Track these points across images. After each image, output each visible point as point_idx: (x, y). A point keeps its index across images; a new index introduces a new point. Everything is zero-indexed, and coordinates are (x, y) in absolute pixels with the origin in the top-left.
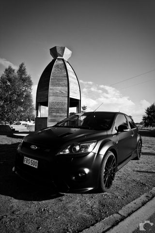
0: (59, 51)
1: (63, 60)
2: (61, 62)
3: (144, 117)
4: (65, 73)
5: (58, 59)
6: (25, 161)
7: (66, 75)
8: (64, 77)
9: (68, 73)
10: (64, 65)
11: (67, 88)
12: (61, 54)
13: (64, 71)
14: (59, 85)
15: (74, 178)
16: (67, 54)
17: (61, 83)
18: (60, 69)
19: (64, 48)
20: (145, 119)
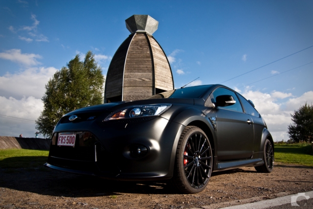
0: (138, 22)
1: (145, 34)
2: (142, 37)
3: (290, 129)
4: (149, 52)
5: (138, 33)
6: (60, 142)
7: (149, 55)
8: (147, 57)
9: (153, 52)
10: (146, 41)
11: (151, 74)
12: (142, 26)
13: (146, 48)
14: (139, 70)
15: (128, 152)
16: (151, 25)
17: (142, 66)
18: (141, 46)
19: (147, 16)
20: (292, 130)
